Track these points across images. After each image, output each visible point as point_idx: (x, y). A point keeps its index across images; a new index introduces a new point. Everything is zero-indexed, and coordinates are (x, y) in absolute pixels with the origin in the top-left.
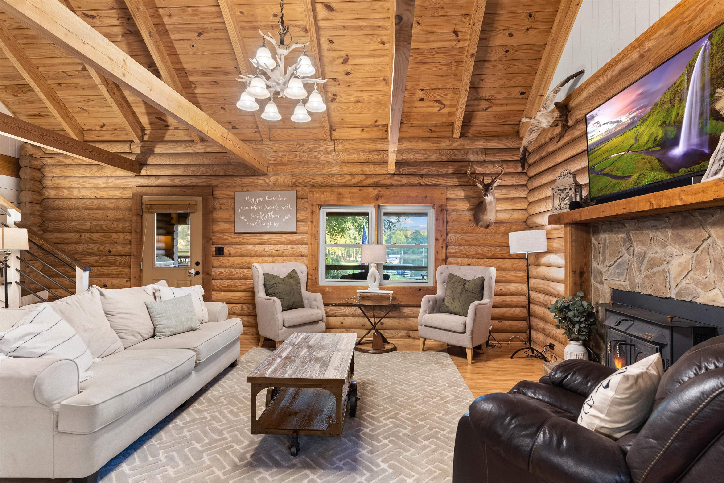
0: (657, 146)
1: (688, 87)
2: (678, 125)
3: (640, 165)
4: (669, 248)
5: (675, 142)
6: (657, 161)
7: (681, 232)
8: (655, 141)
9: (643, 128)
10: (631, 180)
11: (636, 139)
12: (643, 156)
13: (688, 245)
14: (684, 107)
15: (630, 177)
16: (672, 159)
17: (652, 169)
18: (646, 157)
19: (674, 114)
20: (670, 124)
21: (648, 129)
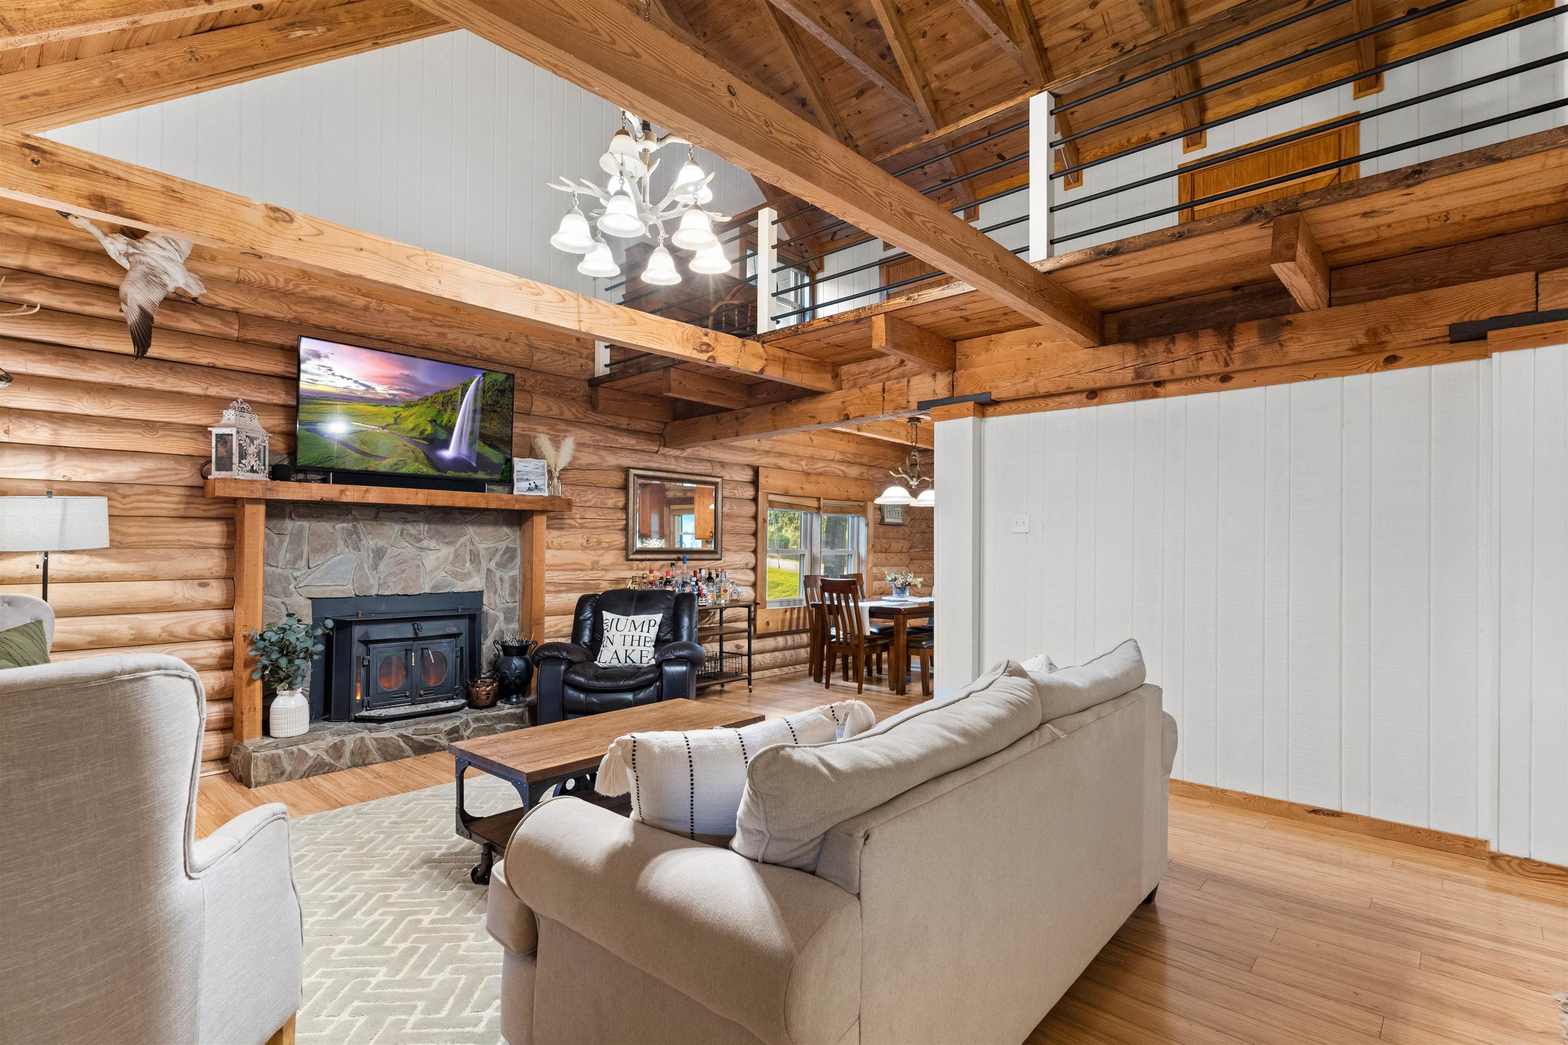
0: (424, 439)
1: (461, 402)
2: (450, 430)
3: (399, 451)
4: (425, 543)
5: (446, 445)
6: (422, 454)
7: (440, 527)
8: (422, 433)
9: (406, 413)
10: (385, 462)
11: (396, 420)
12: (405, 442)
13: (447, 540)
14: (456, 418)
15: (385, 458)
16: (441, 459)
17: (416, 460)
18: (408, 444)
19: (446, 419)
20: (440, 425)
21: (414, 417)
